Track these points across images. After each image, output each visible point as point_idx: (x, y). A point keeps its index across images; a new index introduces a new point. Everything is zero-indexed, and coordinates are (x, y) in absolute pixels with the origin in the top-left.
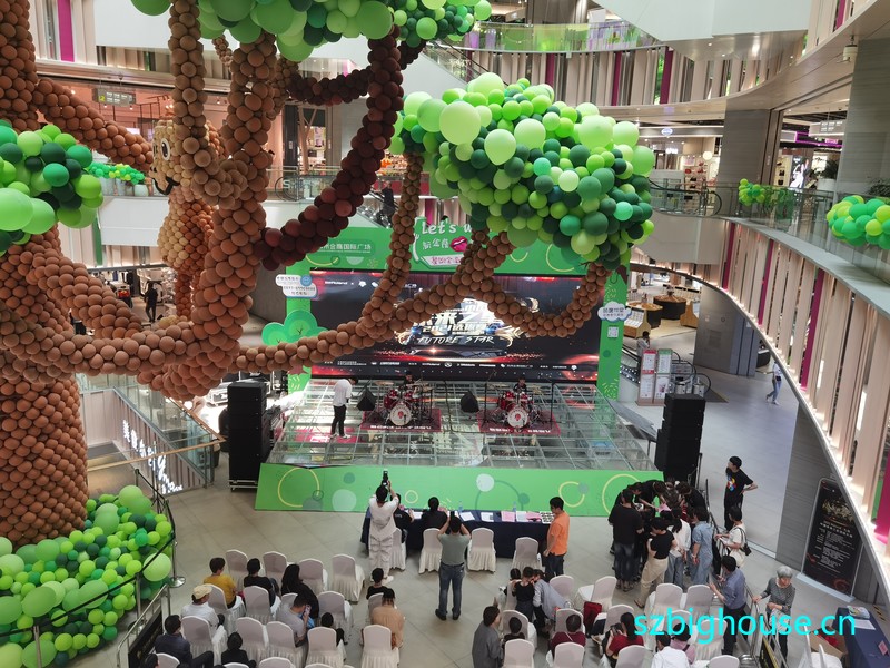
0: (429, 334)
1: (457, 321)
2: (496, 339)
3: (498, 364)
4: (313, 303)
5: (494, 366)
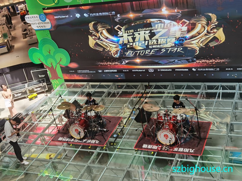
1: (151, 37)
4: (51, 32)
5: (187, 70)
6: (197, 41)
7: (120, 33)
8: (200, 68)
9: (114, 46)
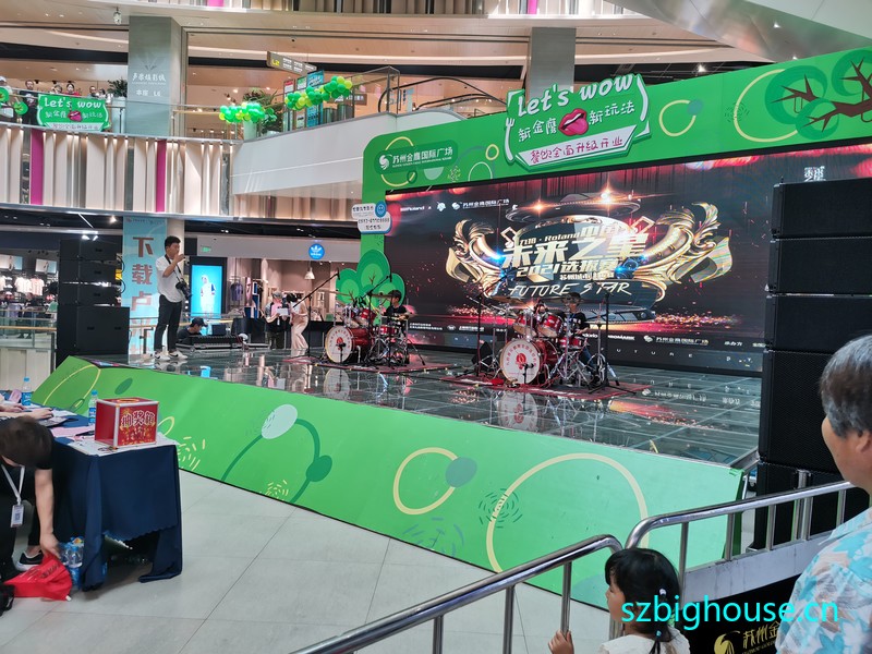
0: (525, 280)
1: (568, 255)
4: (386, 240)
5: (632, 338)
6: (665, 268)
7: (509, 245)
8: (662, 335)
9: (492, 272)
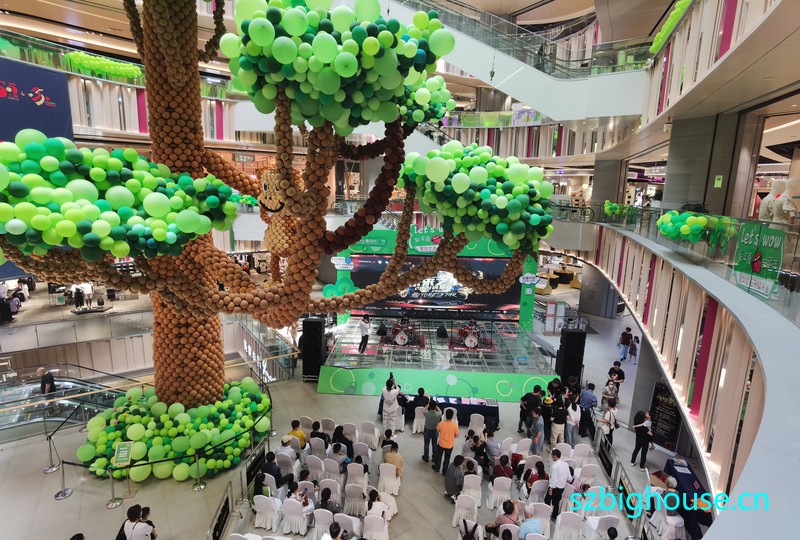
0: (418, 291)
1: (435, 284)
2: (458, 294)
3: (459, 310)
4: (352, 273)
8: (466, 309)
